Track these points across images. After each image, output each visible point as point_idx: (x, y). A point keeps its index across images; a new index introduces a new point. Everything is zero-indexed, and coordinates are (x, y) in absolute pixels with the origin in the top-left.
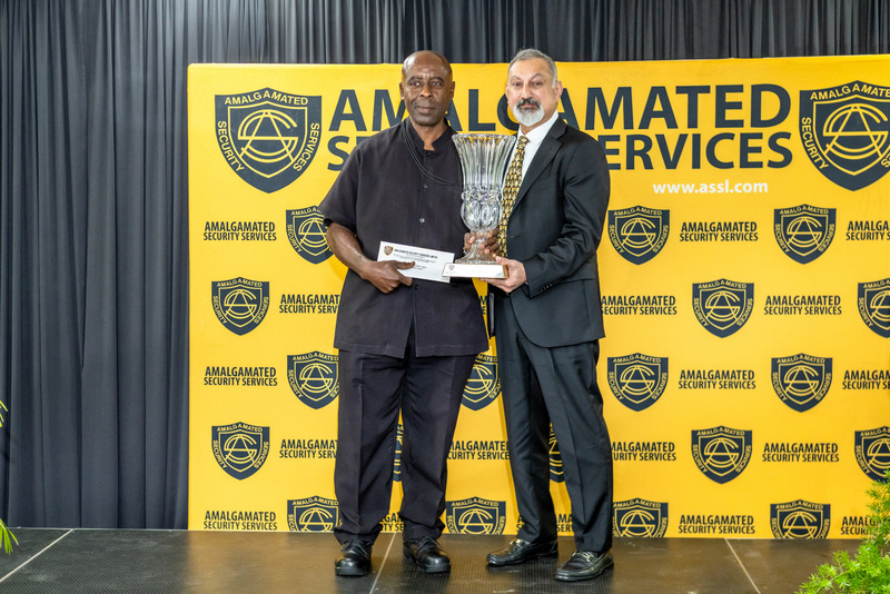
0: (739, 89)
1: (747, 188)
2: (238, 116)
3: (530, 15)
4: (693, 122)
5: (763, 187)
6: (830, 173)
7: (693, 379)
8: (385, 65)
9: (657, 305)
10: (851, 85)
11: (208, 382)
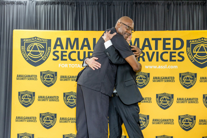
0: (169, 39)
1: (172, 67)
2: (27, 45)
3: (111, 17)
4: (156, 48)
5: (176, 67)
6: (195, 63)
7: (156, 121)
8: (70, 31)
9: (146, 100)
10: (201, 39)
11: (17, 121)
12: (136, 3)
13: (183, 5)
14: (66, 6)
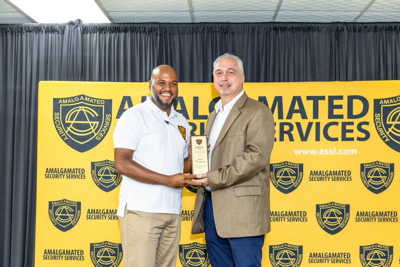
0: (341, 98)
1: (346, 152)
4: (316, 116)
5: (354, 152)
6: (391, 144)
7: (317, 258)
9: (296, 216)
11: (45, 258)
12: (276, 29)
13: (366, 32)
14: (140, 35)
